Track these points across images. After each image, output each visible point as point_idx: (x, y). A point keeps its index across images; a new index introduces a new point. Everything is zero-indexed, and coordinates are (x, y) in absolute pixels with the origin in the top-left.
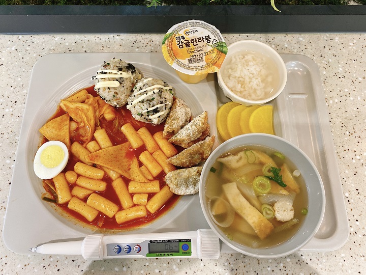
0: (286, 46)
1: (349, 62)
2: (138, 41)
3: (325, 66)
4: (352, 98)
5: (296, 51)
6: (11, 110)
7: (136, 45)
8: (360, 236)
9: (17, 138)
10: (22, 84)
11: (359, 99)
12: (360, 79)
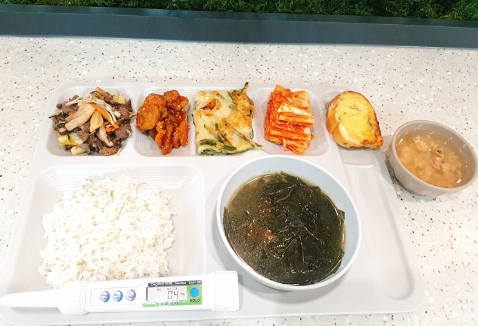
0: (320, 56)
1: (388, 71)
2: (162, 47)
3: (364, 74)
4: (394, 103)
5: (331, 60)
6: (12, 104)
7: (159, 50)
8: (418, 235)
9: (15, 131)
10: (28, 80)
11: (402, 103)
12: (402, 86)
